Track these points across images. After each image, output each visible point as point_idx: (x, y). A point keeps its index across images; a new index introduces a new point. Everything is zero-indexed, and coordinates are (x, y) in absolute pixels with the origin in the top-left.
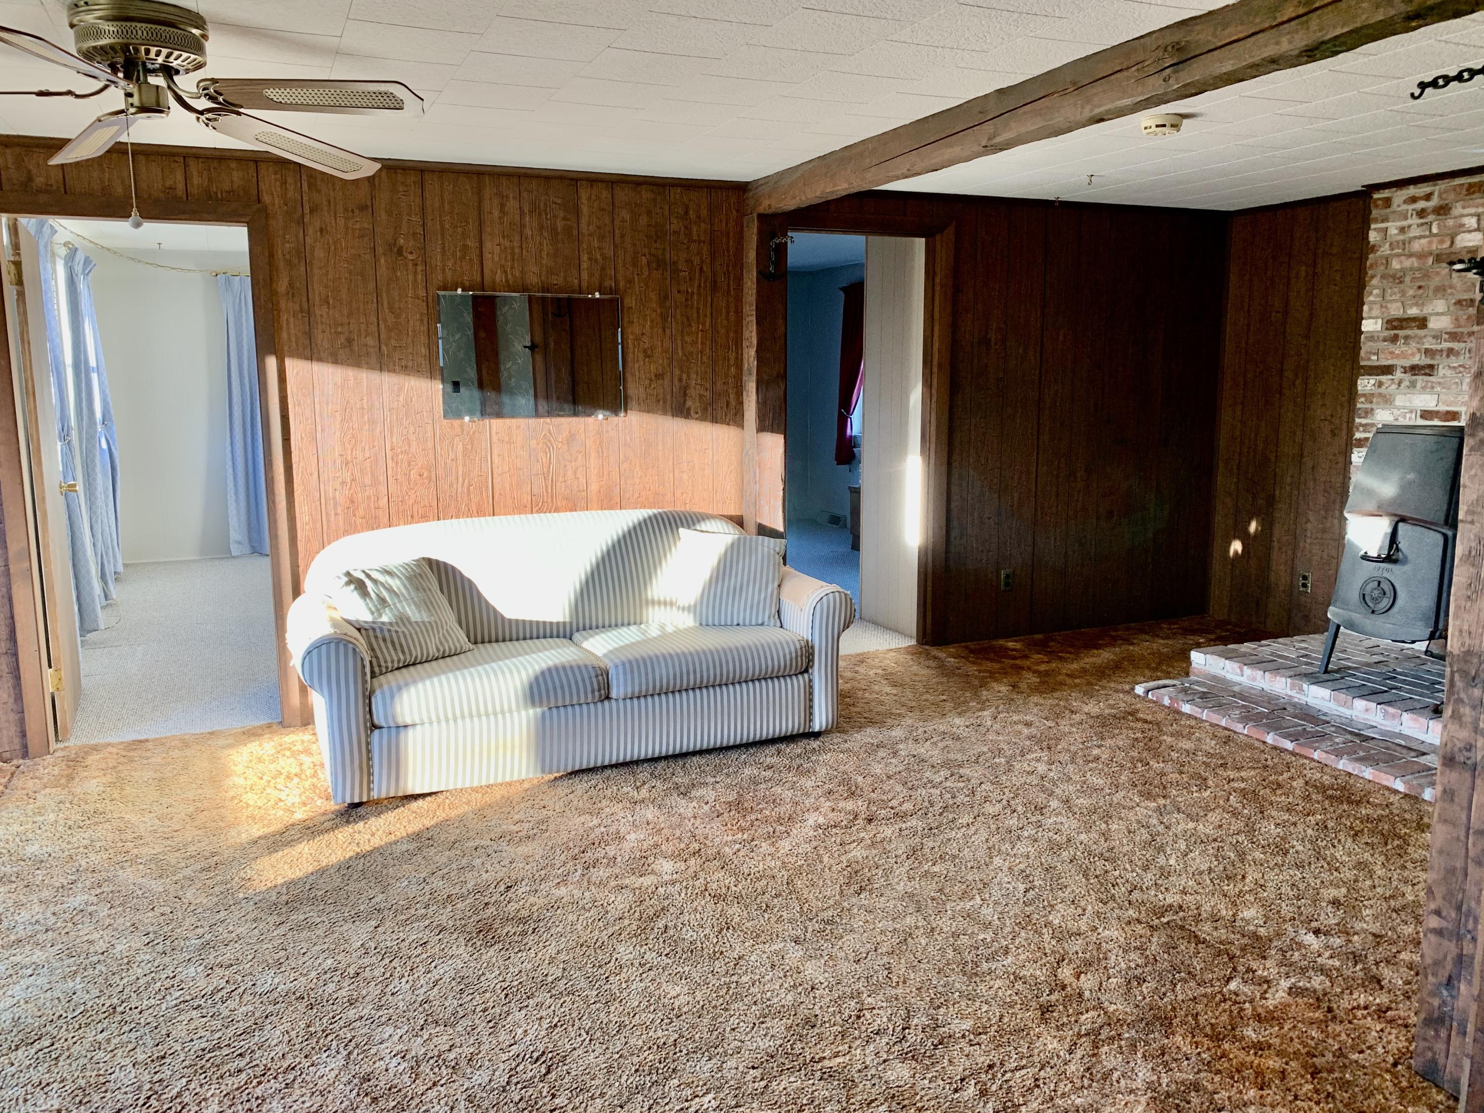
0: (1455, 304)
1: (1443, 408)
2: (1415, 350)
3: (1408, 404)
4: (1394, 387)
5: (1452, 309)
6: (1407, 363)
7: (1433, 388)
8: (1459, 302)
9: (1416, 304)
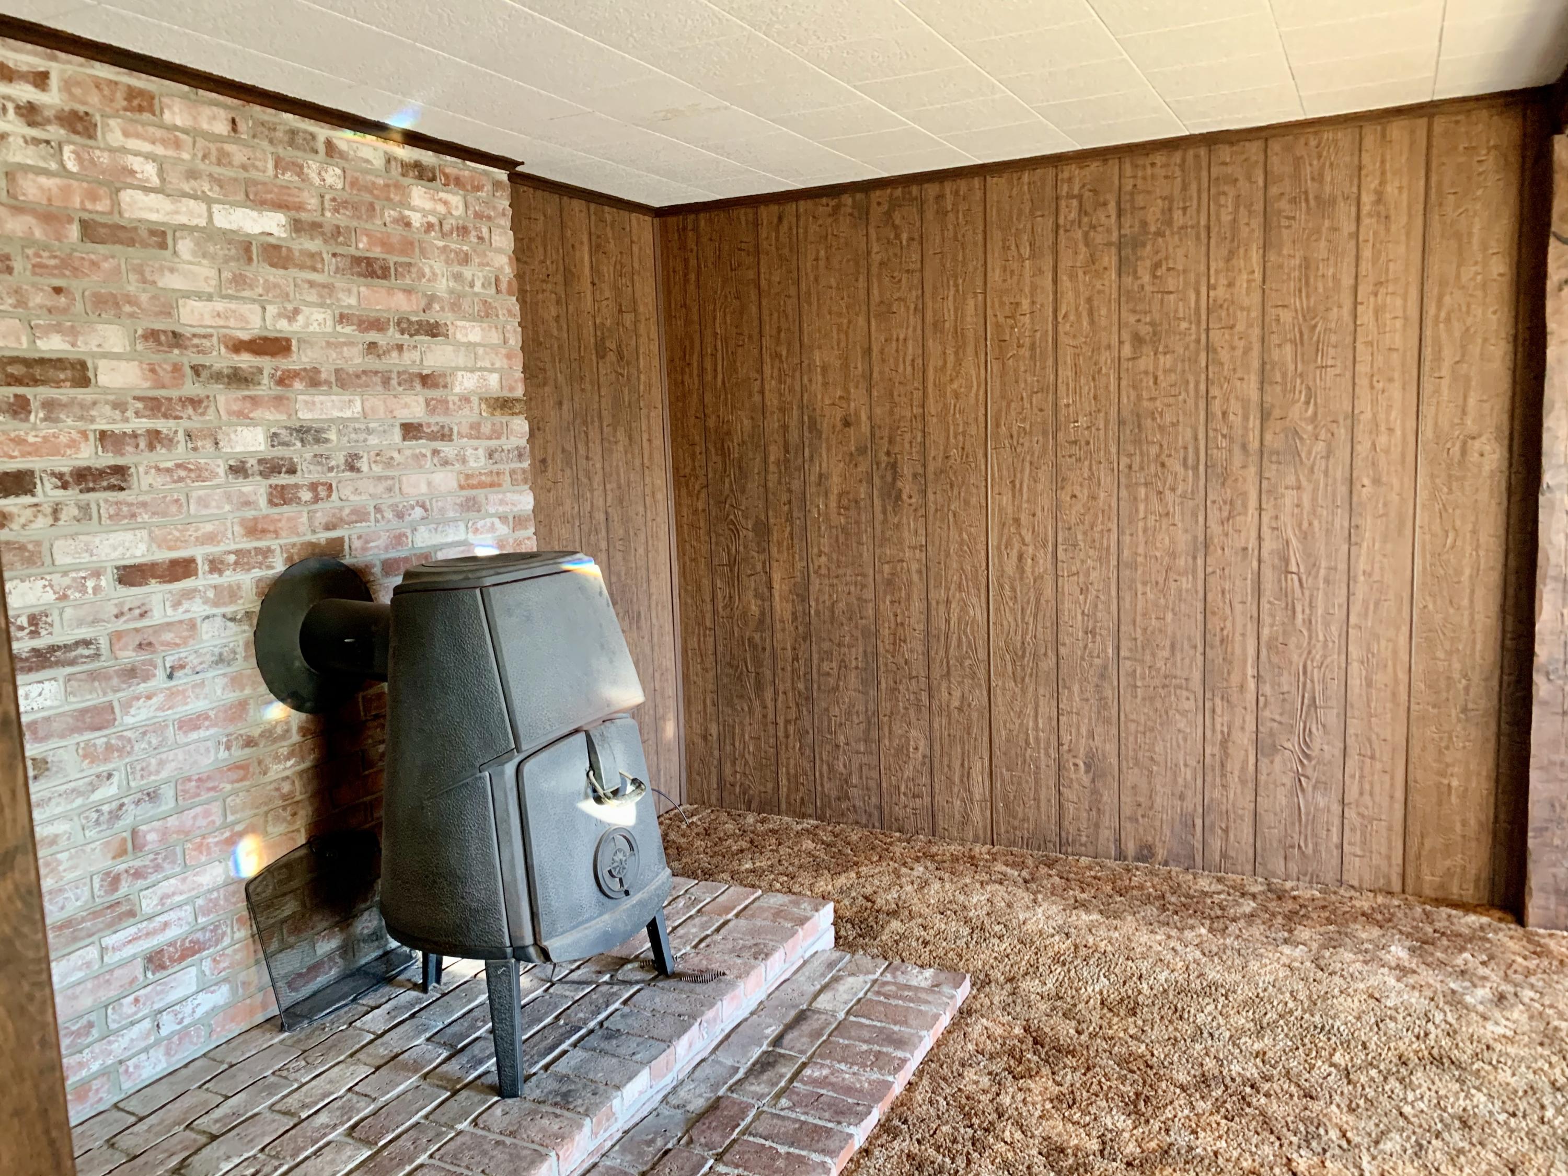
0: (145, 337)
1: (163, 555)
2: (75, 435)
3: (86, 558)
4: (42, 522)
5: (139, 347)
6: (65, 466)
7: (133, 516)
8: (152, 335)
9: (58, 329)
